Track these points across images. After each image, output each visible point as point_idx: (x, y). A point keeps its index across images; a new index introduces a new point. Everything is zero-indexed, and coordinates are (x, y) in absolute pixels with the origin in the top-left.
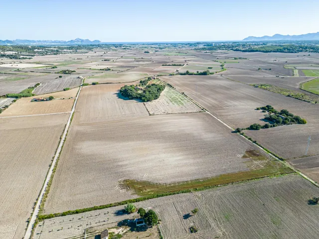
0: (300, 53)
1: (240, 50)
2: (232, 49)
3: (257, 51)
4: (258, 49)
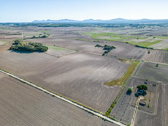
0: (70, 27)
1: (42, 26)
2: (36, 26)
3: (50, 26)
4: (51, 26)
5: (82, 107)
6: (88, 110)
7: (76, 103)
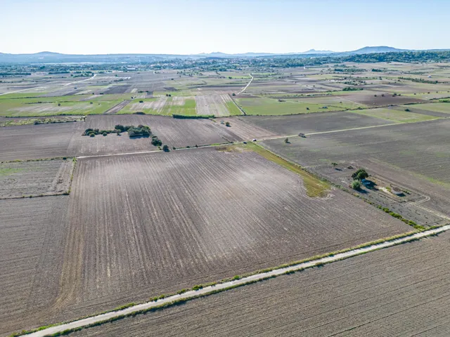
5: (387, 244)
6: (400, 241)
7: (371, 245)
